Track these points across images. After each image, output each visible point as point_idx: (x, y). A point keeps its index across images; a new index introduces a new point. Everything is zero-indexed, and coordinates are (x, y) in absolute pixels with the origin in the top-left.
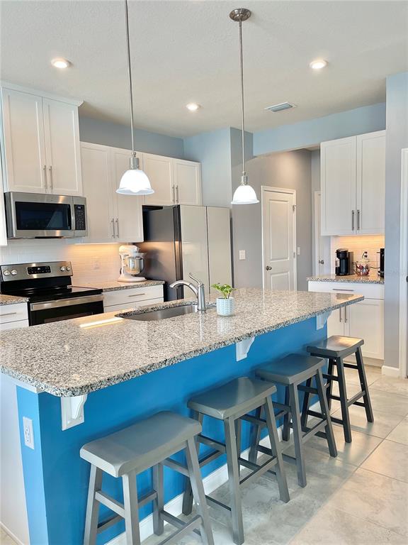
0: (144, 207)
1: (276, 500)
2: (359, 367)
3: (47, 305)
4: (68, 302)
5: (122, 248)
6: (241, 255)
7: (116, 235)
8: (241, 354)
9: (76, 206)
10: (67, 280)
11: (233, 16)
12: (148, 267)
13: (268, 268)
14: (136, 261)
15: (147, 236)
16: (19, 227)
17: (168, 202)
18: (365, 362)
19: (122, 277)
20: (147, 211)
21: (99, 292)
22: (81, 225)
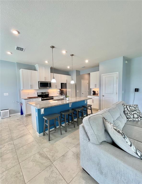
0: (61, 83)
1: (73, 127)
2: (91, 109)
3: (45, 99)
4: (48, 98)
5: (58, 90)
6: (78, 91)
7: (56, 88)
8: (70, 106)
9: (49, 83)
10: (48, 95)
11: (71, 55)
12: (62, 93)
13: (83, 94)
14: (60, 92)
15: (62, 88)
16: (40, 87)
17: (65, 82)
18: (92, 109)
19: (57, 95)
20: (62, 84)
21: (53, 97)
22: (50, 86)
